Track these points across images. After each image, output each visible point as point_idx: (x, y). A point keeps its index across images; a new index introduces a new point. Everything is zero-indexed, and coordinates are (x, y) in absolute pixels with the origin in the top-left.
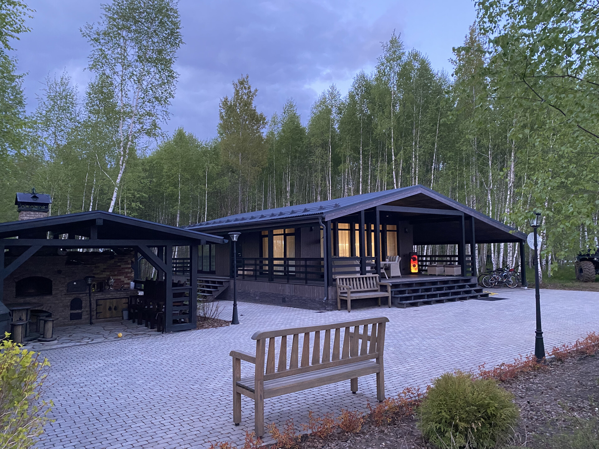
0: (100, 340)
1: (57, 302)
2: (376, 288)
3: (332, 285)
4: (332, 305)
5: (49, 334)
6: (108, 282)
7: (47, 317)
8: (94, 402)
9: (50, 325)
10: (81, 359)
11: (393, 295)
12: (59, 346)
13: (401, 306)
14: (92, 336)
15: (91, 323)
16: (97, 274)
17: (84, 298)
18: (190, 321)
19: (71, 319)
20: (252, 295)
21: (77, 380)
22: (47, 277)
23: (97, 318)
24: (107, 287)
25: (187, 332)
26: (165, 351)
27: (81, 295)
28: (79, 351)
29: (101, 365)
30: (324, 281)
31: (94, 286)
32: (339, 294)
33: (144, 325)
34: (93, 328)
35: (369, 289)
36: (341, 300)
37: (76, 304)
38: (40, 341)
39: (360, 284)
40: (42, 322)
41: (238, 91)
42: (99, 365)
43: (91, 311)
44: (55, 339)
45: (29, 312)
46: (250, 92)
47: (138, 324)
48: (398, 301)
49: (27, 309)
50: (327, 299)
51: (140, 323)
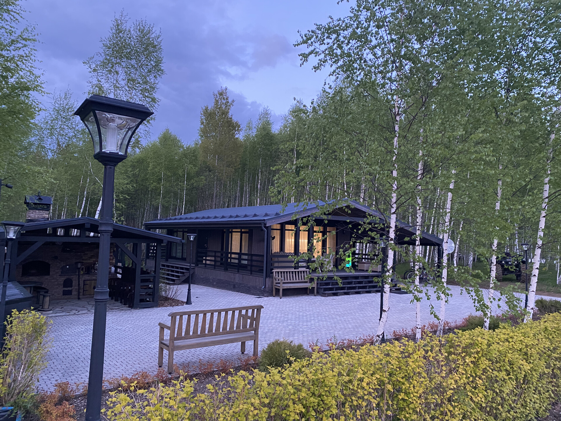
0: (84, 312)
1: (53, 281)
2: (306, 280)
3: (270, 277)
4: (267, 292)
5: (46, 306)
6: (94, 267)
7: (45, 292)
8: (75, 352)
9: (47, 299)
10: (69, 325)
11: (319, 287)
12: (54, 315)
13: (324, 295)
14: (79, 309)
15: (79, 299)
16: (86, 260)
17: (75, 278)
18: (153, 301)
19: (63, 295)
20: (211, 281)
21: (65, 339)
22: (47, 261)
23: (83, 295)
24: (93, 271)
25: (150, 309)
26: (130, 322)
27: (72, 276)
28: (68, 319)
29: (83, 330)
30: (263, 273)
31: (82, 270)
32: (274, 284)
33: (119, 302)
34: (80, 303)
35: (300, 281)
36: (276, 289)
37: (68, 283)
38: (39, 310)
39: (293, 276)
40: (42, 297)
41: (217, 101)
42: (81, 330)
43: (79, 289)
44: (51, 310)
45: (32, 289)
46: (228, 102)
47: (115, 301)
48: (322, 291)
49: (31, 287)
50: (265, 287)
51: (116, 300)
